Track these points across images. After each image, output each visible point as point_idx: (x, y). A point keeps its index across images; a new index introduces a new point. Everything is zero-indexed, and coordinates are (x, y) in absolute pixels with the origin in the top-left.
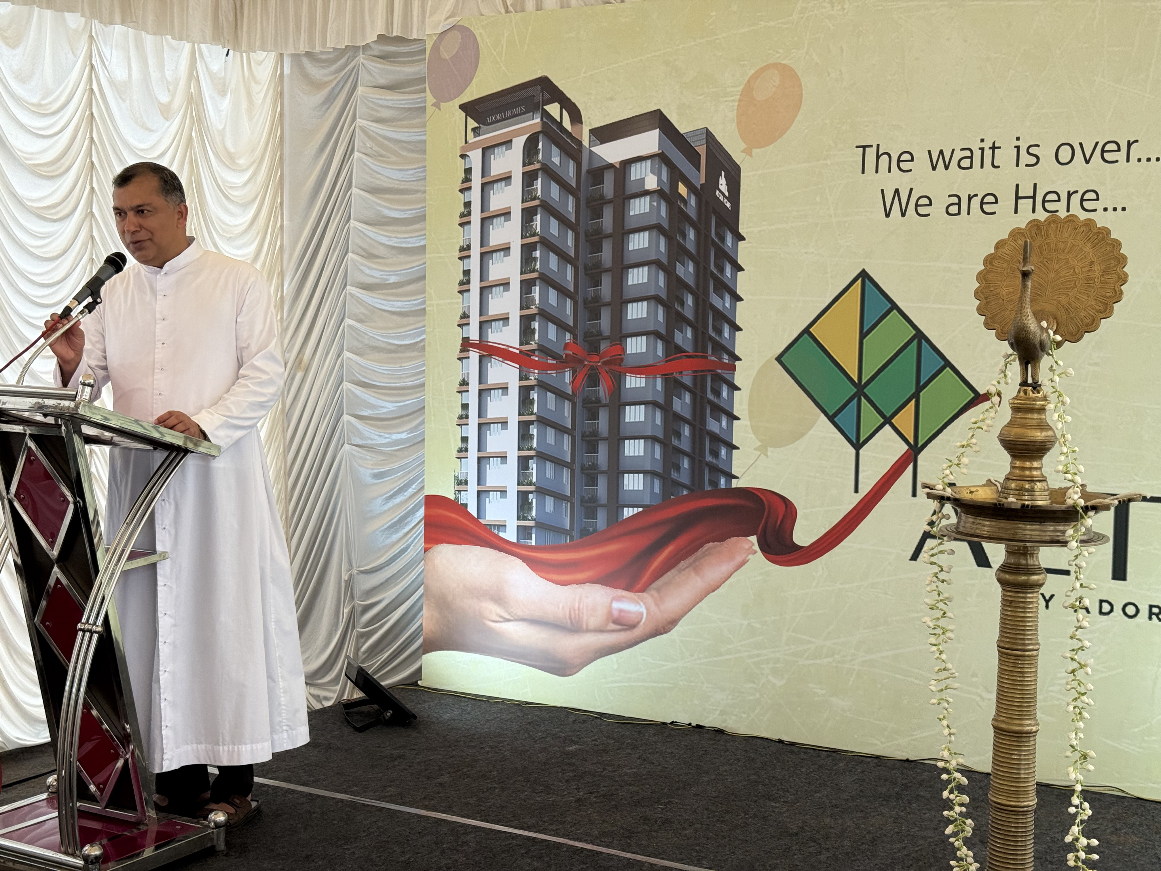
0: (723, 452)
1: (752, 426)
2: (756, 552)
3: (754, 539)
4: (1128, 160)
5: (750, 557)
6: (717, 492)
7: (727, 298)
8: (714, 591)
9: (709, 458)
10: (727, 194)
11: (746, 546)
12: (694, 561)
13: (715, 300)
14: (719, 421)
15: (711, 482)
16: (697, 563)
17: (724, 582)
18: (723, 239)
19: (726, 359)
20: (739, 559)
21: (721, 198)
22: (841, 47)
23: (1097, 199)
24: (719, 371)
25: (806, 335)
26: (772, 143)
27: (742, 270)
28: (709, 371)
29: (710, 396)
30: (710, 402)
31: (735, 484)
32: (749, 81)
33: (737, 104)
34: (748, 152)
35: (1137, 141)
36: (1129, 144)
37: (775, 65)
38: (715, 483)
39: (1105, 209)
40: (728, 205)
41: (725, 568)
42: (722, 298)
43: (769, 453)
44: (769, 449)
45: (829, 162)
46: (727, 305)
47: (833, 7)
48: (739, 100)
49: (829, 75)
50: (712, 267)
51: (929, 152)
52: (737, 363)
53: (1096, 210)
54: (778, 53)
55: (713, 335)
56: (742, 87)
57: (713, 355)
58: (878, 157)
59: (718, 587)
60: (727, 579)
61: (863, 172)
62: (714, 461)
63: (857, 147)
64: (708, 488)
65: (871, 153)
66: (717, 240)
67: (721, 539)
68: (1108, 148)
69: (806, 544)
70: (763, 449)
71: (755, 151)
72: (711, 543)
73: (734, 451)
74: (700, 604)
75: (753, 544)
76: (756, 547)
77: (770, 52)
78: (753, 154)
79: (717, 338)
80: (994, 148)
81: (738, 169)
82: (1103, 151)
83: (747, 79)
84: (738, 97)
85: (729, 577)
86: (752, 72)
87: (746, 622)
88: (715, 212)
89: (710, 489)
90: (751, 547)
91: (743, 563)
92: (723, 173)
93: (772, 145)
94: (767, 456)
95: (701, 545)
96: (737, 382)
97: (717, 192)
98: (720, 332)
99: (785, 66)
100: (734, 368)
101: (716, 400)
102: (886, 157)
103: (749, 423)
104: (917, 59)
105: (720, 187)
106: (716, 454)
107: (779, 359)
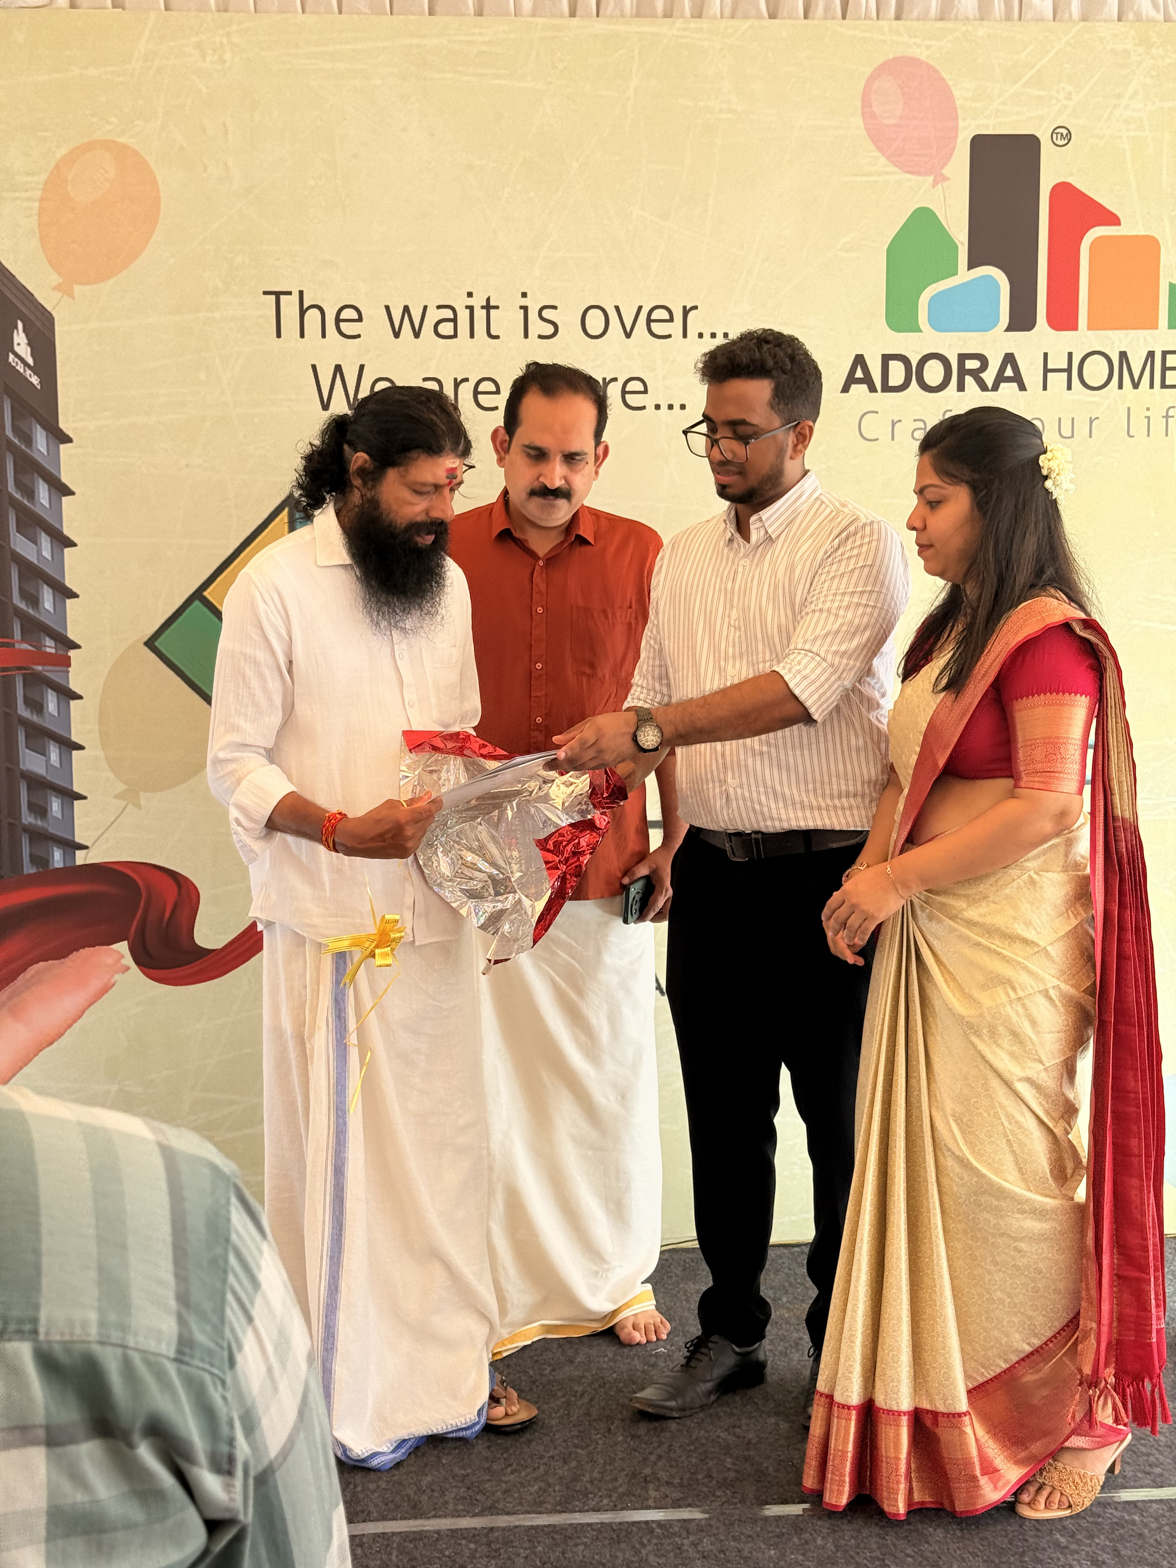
0: (55, 806)
1: (107, 758)
2: (127, 969)
3: (123, 947)
4: (685, 335)
5: (117, 977)
7: (45, 541)
9: (28, 819)
10: (30, 361)
11: (109, 961)
13: (21, 545)
14: (43, 752)
15: (34, 859)
17: (70, 1026)
18: (29, 440)
19: (50, 647)
20: (95, 984)
21: (20, 368)
22: (224, 125)
23: (645, 391)
24: (39, 668)
25: (197, 603)
26: (109, 277)
27: (70, 493)
28: (19, 668)
29: (23, 711)
30: (23, 722)
31: (81, 858)
32: (57, 167)
33: (37, 204)
34: (66, 289)
35: (695, 308)
36: (686, 312)
37: (107, 145)
38: (42, 861)
39: (658, 407)
40: (35, 380)
42: (35, 541)
43: (143, 802)
44: (141, 794)
45: (217, 315)
46: (47, 553)
47: (204, 56)
48: (42, 199)
49: (205, 170)
50: (11, 487)
51: (387, 308)
52: (72, 653)
53: (644, 408)
54: (110, 123)
55: (22, 606)
56: (44, 177)
57: (23, 640)
58: (303, 312)
59: (60, 1035)
60: (75, 1021)
61: (279, 335)
62: (39, 823)
63: (265, 293)
65: (289, 306)
66: (16, 441)
67: (60, 954)
68: (656, 315)
70: (131, 796)
71: (78, 289)
72: (41, 963)
73: (77, 803)
74: (25, 1069)
75: (123, 956)
76: (128, 960)
77: (94, 120)
78: (76, 294)
79: (31, 611)
80: (488, 307)
81: (48, 319)
82: (649, 321)
83: (53, 164)
84: (38, 193)
85: (80, 1017)
86: (63, 151)
87: (115, 1088)
88: (9, 391)
90: (119, 961)
91: (105, 989)
92: (20, 325)
93: (111, 282)
94: (138, 806)
95: (24, 969)
96: (74, 685)
97: (11, 357)
98: (34, 601)
99: (124, 147)
100: (67, 662)
101: (35, 718)
102: (315, 312)
103: (101, 754)
104: (355, 156)
105: (16, 348)
106: (41, 811)
107: (150, 643)
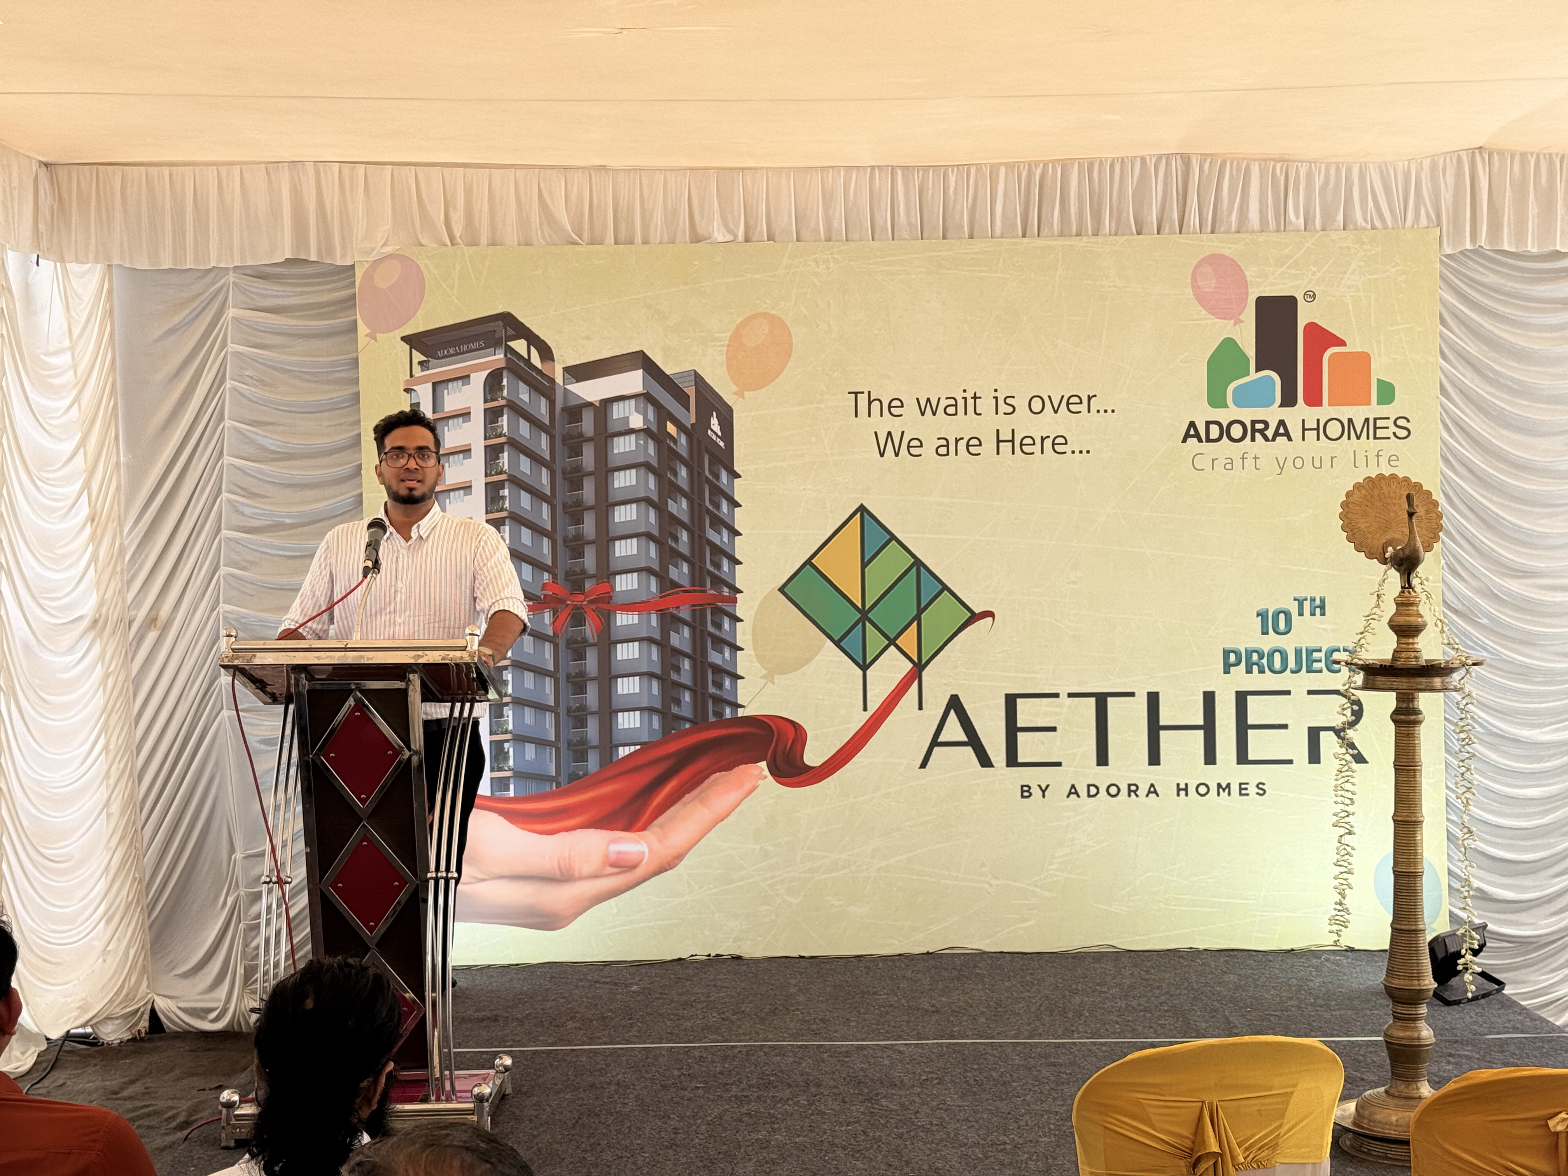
0: (727, 683)
1: (756, 655)
2: (766, 777)
3: (763, 764)
4: (1089, 412)
5: (760, 782)
6: (722, 723)
7: (725, 533)
8: (723, 820)
9: (712, 690)
10: (720, 434)
11: (756, 772)
12: (700, 793)
13: (711, 535)
14: (721, 652)
15: (715, 713)
16: (703, 794)
17: (733, 810)
18: (717, 477)
19: (726, 591)
20: (748, 786)
21: (714, 437)
22: (829, 302)
23: (1066, 443)
24: (720, 604)
25: (808, 566)
26: (764, 387)
27: (739, 506)
28: (708, 604)
29: (711, 629)
30: (710, 634)
31: (741, 713)
32: (737, 328)
33: (725, 349)
34: (740, 394)
35: (1095, 396)
36: (1089, 398)
37: (765, 315)
38: (719, 714)
39: (1073, 452)
40: (722, 444)
41: (733, 796)
42: (719, 533)
43: (776, 681)
44: (776, 676)
45: (822, 406)
46: (725, 540)
47: (818, 266)
48: (728, 346)
49: (818, 326)
50: (707, 504)
51: (918, 399)
52: (738, 596)
53: (1065, 453)
54: (765, 303)
55: (711, 569)
56: (731, 332)
57: (712, 588)
58: (870, 403)
59: (728, 816)
60: (736, 807)
61: (856, 416)
62: (718, 692)
63: (849, 393)
64: (712, 719)
65: (863, 400)
66: (711, 478)
67: (729, 767)
68: (1072, 400)
69: (818, 765)
70: (769, 677)
71: (747, 394)
72: (718, 774)
73: (739, 681)
74: (708, 835)
75: (763, 770)
76: (766, 772)
77: (758, 302)
78: (746, 396)
79: (716, 572)
80: (975, 398)
81: (730, 410)
82: (1068, 404)
83: (735, 326)
84: (727, 342)
85: (739, 805)
86: (740, 319)
87: (758, 847)
88: (707, 450)
89: (714, 720)
90: (761, 773)
91: (754, 788)
92: (715, 414)
93: (764, 389)
94: (773, 683)
95: (708, 776)
96: (739, 614)
97: (709, 432)
98: (718, 566)
99: (773, 316)
100: (735, 601)
101: (717, 633)
102: (877, 403)
103: (753, 653)
104: (901, 317)
105: (712, 427)
106: (719, 685)
107: (782, 590)
